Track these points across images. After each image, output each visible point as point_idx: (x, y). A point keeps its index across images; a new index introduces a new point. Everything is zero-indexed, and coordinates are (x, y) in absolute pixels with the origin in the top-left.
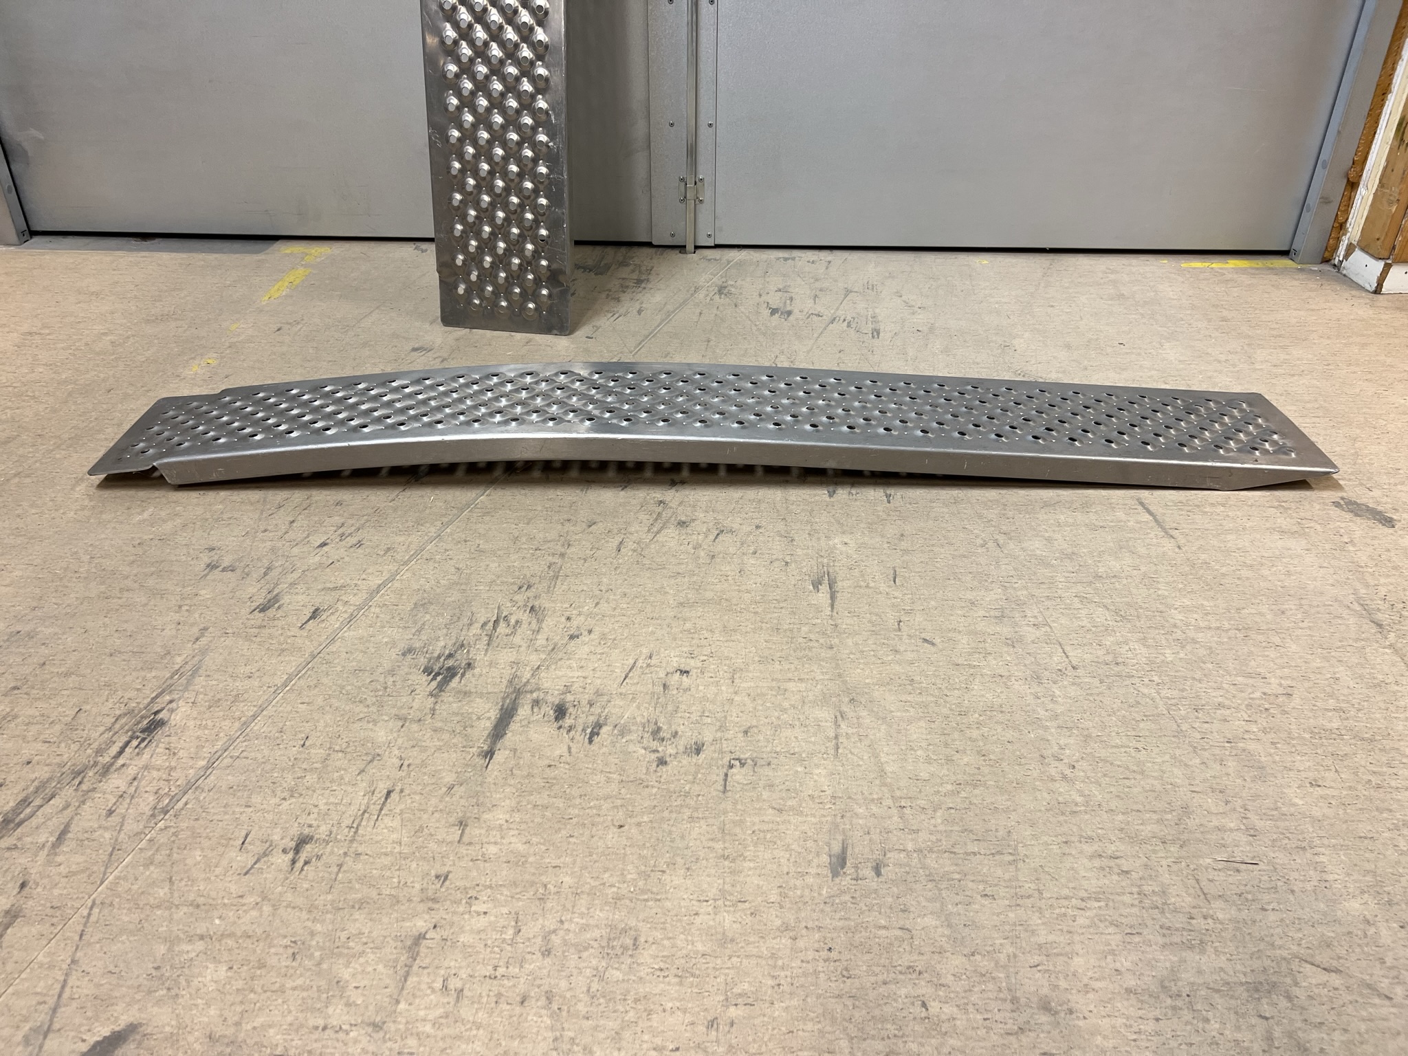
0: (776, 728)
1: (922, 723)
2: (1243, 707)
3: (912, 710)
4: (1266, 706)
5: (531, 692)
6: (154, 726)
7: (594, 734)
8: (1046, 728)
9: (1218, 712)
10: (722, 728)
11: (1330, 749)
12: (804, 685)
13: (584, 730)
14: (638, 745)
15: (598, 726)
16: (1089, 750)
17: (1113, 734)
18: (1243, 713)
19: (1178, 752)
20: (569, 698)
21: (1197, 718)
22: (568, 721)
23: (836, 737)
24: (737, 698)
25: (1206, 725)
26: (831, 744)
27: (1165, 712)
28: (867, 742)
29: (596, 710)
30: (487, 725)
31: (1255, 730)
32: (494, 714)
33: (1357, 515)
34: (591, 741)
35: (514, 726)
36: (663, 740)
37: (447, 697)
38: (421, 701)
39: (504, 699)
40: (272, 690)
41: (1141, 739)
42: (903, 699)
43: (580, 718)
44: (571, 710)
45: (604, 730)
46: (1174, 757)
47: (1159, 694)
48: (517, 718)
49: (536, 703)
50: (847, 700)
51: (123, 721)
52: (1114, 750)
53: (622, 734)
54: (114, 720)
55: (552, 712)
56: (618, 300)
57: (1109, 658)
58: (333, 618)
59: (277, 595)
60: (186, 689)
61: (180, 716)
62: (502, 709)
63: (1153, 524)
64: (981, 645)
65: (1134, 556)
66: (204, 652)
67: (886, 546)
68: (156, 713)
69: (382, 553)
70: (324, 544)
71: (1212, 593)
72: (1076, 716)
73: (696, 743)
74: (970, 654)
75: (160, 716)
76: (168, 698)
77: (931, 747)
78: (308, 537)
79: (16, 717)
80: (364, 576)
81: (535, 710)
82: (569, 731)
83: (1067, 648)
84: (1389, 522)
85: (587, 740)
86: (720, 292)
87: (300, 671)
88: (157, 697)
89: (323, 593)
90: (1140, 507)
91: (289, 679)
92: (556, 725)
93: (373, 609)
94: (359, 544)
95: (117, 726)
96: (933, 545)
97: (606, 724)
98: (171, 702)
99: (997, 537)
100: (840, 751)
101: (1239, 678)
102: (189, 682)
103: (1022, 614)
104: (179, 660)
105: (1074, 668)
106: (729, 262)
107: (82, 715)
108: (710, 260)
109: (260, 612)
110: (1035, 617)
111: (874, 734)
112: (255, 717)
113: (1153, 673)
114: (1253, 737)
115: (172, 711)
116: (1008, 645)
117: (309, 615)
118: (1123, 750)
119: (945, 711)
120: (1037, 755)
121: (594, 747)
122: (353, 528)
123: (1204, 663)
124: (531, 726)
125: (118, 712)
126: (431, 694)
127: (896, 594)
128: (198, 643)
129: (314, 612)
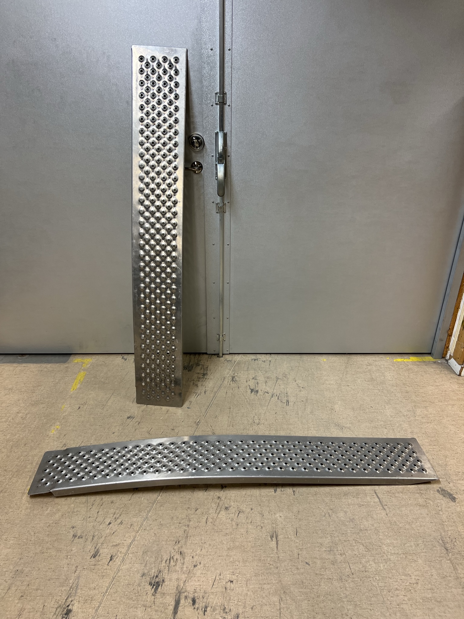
0: (261, 606)
1: (306, 602)
2: (403, 590)
3: (303, 595)
4: (410, 589)
5: (184, 593)
6: (69, 612)
7: (205, 611)
8: (343, 602)
9: (396, 592)
10: (245, 607)
11: (428, 606)
12: (269, 586)
13: (202, 609)
14: (219, 615)
15: (206, 607)
16: (356, 611)
17: (364, 603)
18: (403, 592)
19: (383, 610)
20: (196, 595)
21: (389, 595)
22: (197, 606)
23: (280, 609)
24: (249, 593)
25: (392, 598)
26: (278, 612)
27: (380, 593)
28: (289, 611)
29: (205, 600)
30: (171, 608)
31: (406, 599)
32: (173, 603)
33: (444, 496)
34: (204, 614)
35: (180, 608)
36: (227, 613)
37: (158, 595)
38: (150, 598)
39: (176, 596)
40: (102, 594)
41: (372, 605)
42: (300, 591)
43: (200, 604)
44: (197, 600)
45: (209, 609)
46: (381, 613)
47: (378, 584)
48: (181, 605)
49: (186, 597)
50: (283, 592)
51: (58, 610)
52: (364, 610)
53: (214, 611)
54: (55, 609)
55: (191, 601)
56: (197, 386)
57: (363, 569)
58: (117, 560)
59: (98, 548)
60: (75, 596)
61: (75, 608)
62: (175, 601)
63: (379, 503)
64: (324, 564)
65: (372, 519)
66: (78, 577)
67: (294, 517)
68: (68, 606)
69: (129, 527)
70: (110, 523)
71: (396, 537)
72: (353, 596)
73: (237, 614)
74: (321, 569)
75: (70, 608)
76: (70, 599)
77: (309, 612)
78: (104, 520)
79: (25, 609)
80: (125, 539)
81: (186, 601)
82: (197, 610)
83: (351, 565)
84: (454, 499)
85: (203, 614)
86: (233, 380)
87: (110, 586)
88: (66, 599)
89: (113, 548)
90: (375, 495)
91: (107, 590)
92: (193, 607)
93: (130, 555)
94: (121, 523)
95: (57, 613)
96: (309, 516)
97: (208, 607)
98: (72, 601)
99: (329, 511)
100: (281, 615)
101: (403, 577)
102: (76, 593)
103: (337, 549)
104: (71, 581)
105: (352, 574)
106: (235, 362)
107: (45, 608)
108: (228, 361)
109: (94, 558)
110: (341, 550)
111: (291, 607)
112: (99, 607)
113: (377, 575)
114: (405, 602)
115: (73, 605)
116: (332, 564)
117: (110, 559)
118: (366, 610)
119: (313, 595)
120: (340, 614)
121: (206, 617)
122: (119, 515)
123: (393, 570)
124: (185, 608)
125: (56, 606)
126: (153, 595)
127: (297, 541)
128: (76, 573)
129: (111, 557)
